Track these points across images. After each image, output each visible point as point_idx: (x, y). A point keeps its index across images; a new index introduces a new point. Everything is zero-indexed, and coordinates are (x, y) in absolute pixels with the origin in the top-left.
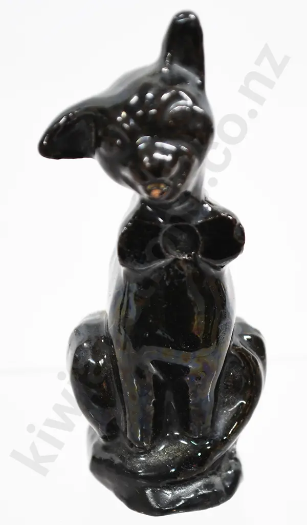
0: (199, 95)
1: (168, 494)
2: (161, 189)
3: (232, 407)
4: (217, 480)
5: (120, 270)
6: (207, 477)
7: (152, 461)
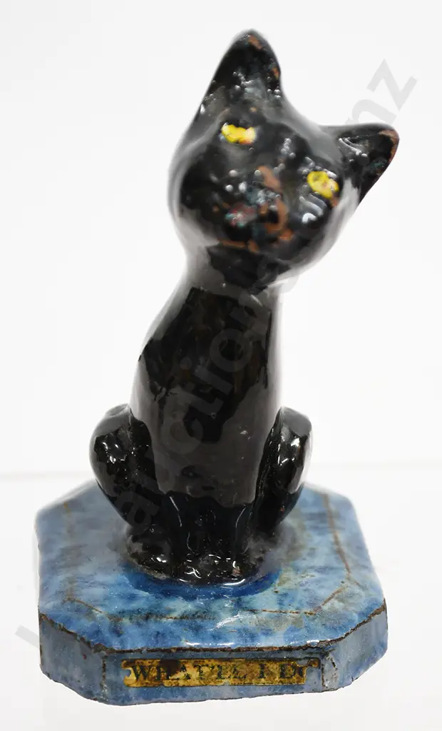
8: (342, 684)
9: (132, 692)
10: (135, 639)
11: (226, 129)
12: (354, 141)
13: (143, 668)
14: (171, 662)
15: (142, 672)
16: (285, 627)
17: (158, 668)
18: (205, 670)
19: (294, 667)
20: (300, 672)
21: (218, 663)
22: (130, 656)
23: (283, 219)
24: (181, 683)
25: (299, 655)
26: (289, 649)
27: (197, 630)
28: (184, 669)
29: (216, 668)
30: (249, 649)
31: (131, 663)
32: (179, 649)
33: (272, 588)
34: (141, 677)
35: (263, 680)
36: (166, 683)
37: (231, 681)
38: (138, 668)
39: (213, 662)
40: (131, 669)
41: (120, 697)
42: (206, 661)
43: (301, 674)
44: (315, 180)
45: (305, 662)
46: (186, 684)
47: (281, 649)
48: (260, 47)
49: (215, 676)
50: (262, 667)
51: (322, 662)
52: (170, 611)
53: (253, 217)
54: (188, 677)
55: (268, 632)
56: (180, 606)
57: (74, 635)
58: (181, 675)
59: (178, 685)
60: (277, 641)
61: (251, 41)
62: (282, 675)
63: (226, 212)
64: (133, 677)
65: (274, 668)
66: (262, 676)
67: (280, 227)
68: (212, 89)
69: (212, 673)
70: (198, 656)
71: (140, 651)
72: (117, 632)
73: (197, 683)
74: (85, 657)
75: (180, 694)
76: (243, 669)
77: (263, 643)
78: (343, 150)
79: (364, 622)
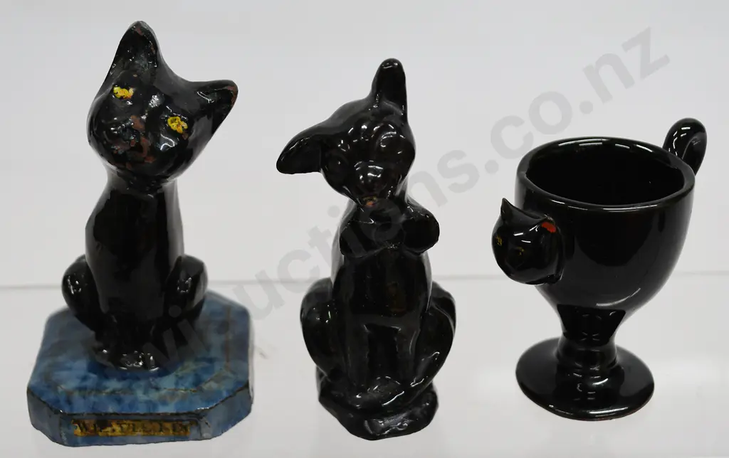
0: (402, 126)
1: (381, 423)
2: (374, 201)
3: (429, 355)
4: (418, 411)
5: (341, 258)
6: (410, 409)
7: (367, 397)
8: (215, 435)
9: (79, 440)
10: (80, 406)
11: (117, 89)
12: (207, 94)
13: (84, 424)
14: (103, 421)
15: (84, 427)
16: (176, 400)
17: (95, 425)
18: (124, 426)
19: (181, 425)
20: (185, 428)
21: (132, 422)
22: (76, 417)
23: (146, 149)
24: (110, 434)
25: (184, 417)
26: (177, 414)
27: (119, 401)
28: (111, 426)
29: (131, 425)
30: (151, 414)
31: (77, 422)
32: (106, 414)
33: (174, 373)
34: (84, 430)
35: (162, 433)
36: (100, 434)
37: (142, 433)
38: (81, 425)
39: (128, 422)
40: (77, 425)
41: (72, 442)
42: (125, 422)
43: (186, 430)
44: (172, 122)
45: (188, 422)
46: (113, 434)
47: (172, 414)
48: (142, 34)
49: (131, 430)
50: (161, 425)
51: (199, 422)
52: (106, 388)
53: (127, 148)
54: (114, 430)
55: (164, 403)
56: (113, 384)
57: (44, 402)
58: (109, 429)
59: (108, 436)
60: (170, 409)
61: (136, 30)
62: (174, 430)
63: (112, 145)
64: (79, 430)
65: (168, 425)
66: (161, 430)
67: (145, 154)
68: (116, 60)
69: (129, 428)
70: (119, 418)
71: (83, 414)
72: (69, 402)
73: (120, 434)
74: (50, 416)
75: (109, 441)
76: (149, 426)
77: (162, 410)
78: (200, 99)
79: (230, 396)
